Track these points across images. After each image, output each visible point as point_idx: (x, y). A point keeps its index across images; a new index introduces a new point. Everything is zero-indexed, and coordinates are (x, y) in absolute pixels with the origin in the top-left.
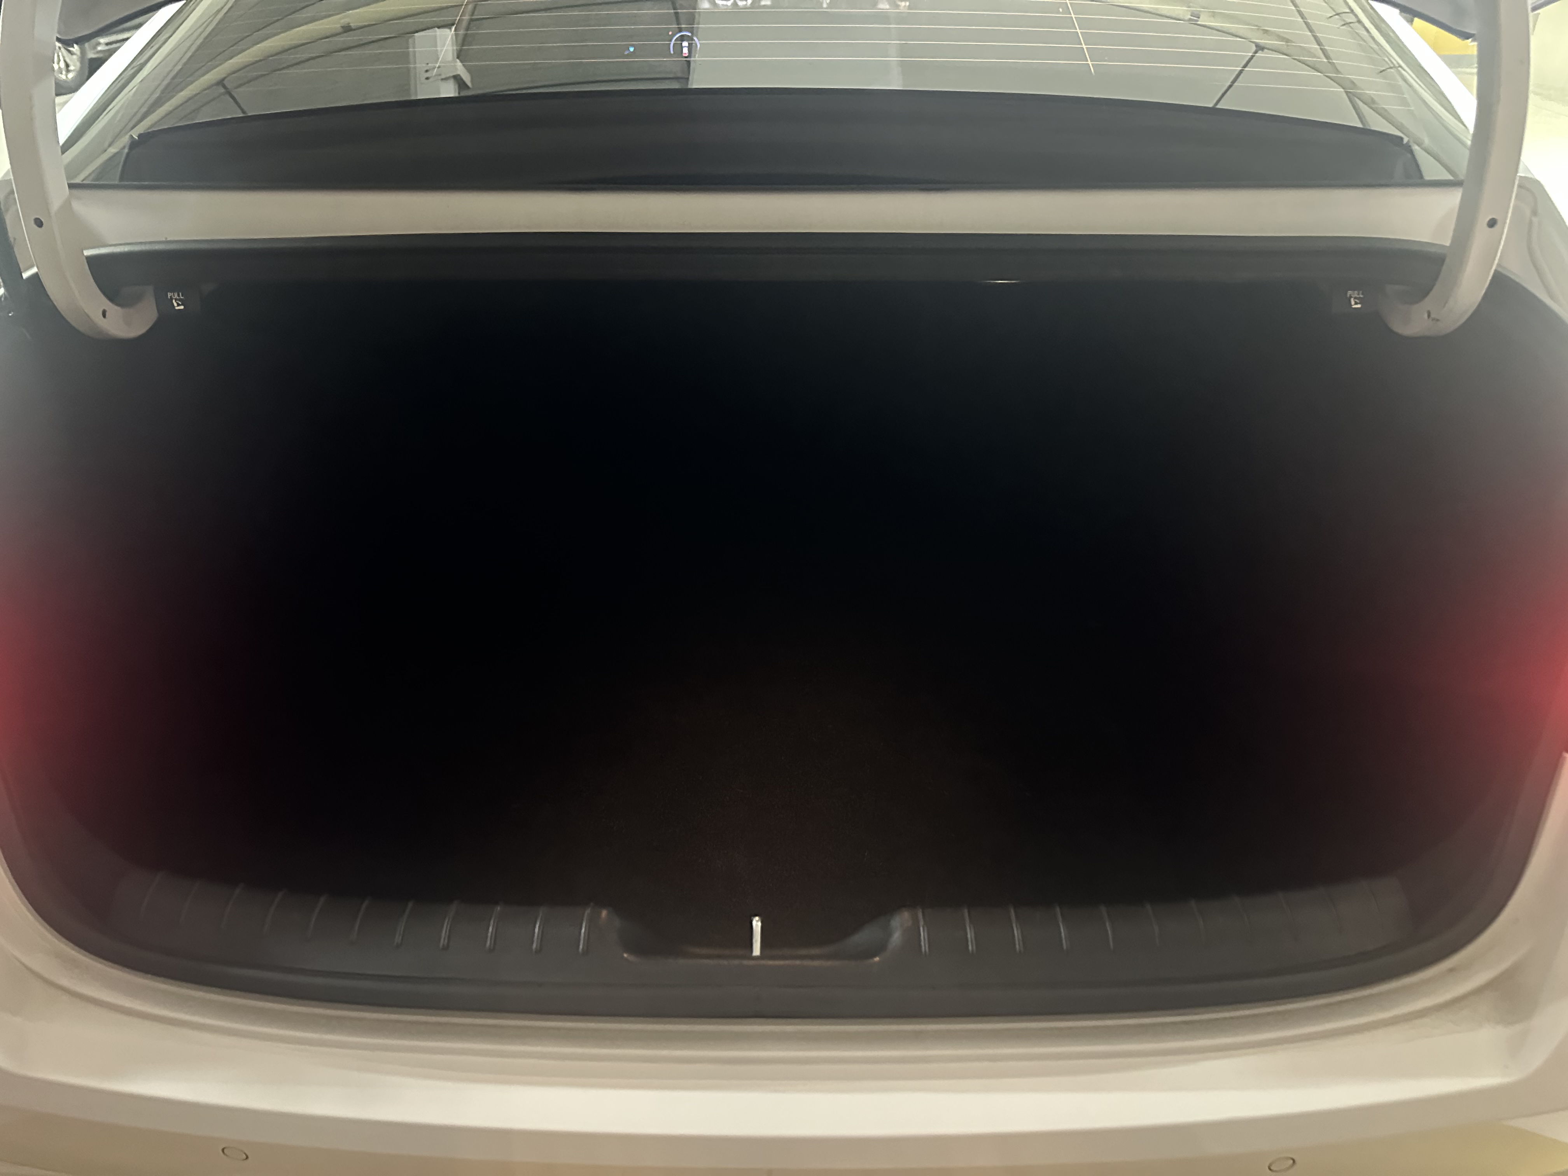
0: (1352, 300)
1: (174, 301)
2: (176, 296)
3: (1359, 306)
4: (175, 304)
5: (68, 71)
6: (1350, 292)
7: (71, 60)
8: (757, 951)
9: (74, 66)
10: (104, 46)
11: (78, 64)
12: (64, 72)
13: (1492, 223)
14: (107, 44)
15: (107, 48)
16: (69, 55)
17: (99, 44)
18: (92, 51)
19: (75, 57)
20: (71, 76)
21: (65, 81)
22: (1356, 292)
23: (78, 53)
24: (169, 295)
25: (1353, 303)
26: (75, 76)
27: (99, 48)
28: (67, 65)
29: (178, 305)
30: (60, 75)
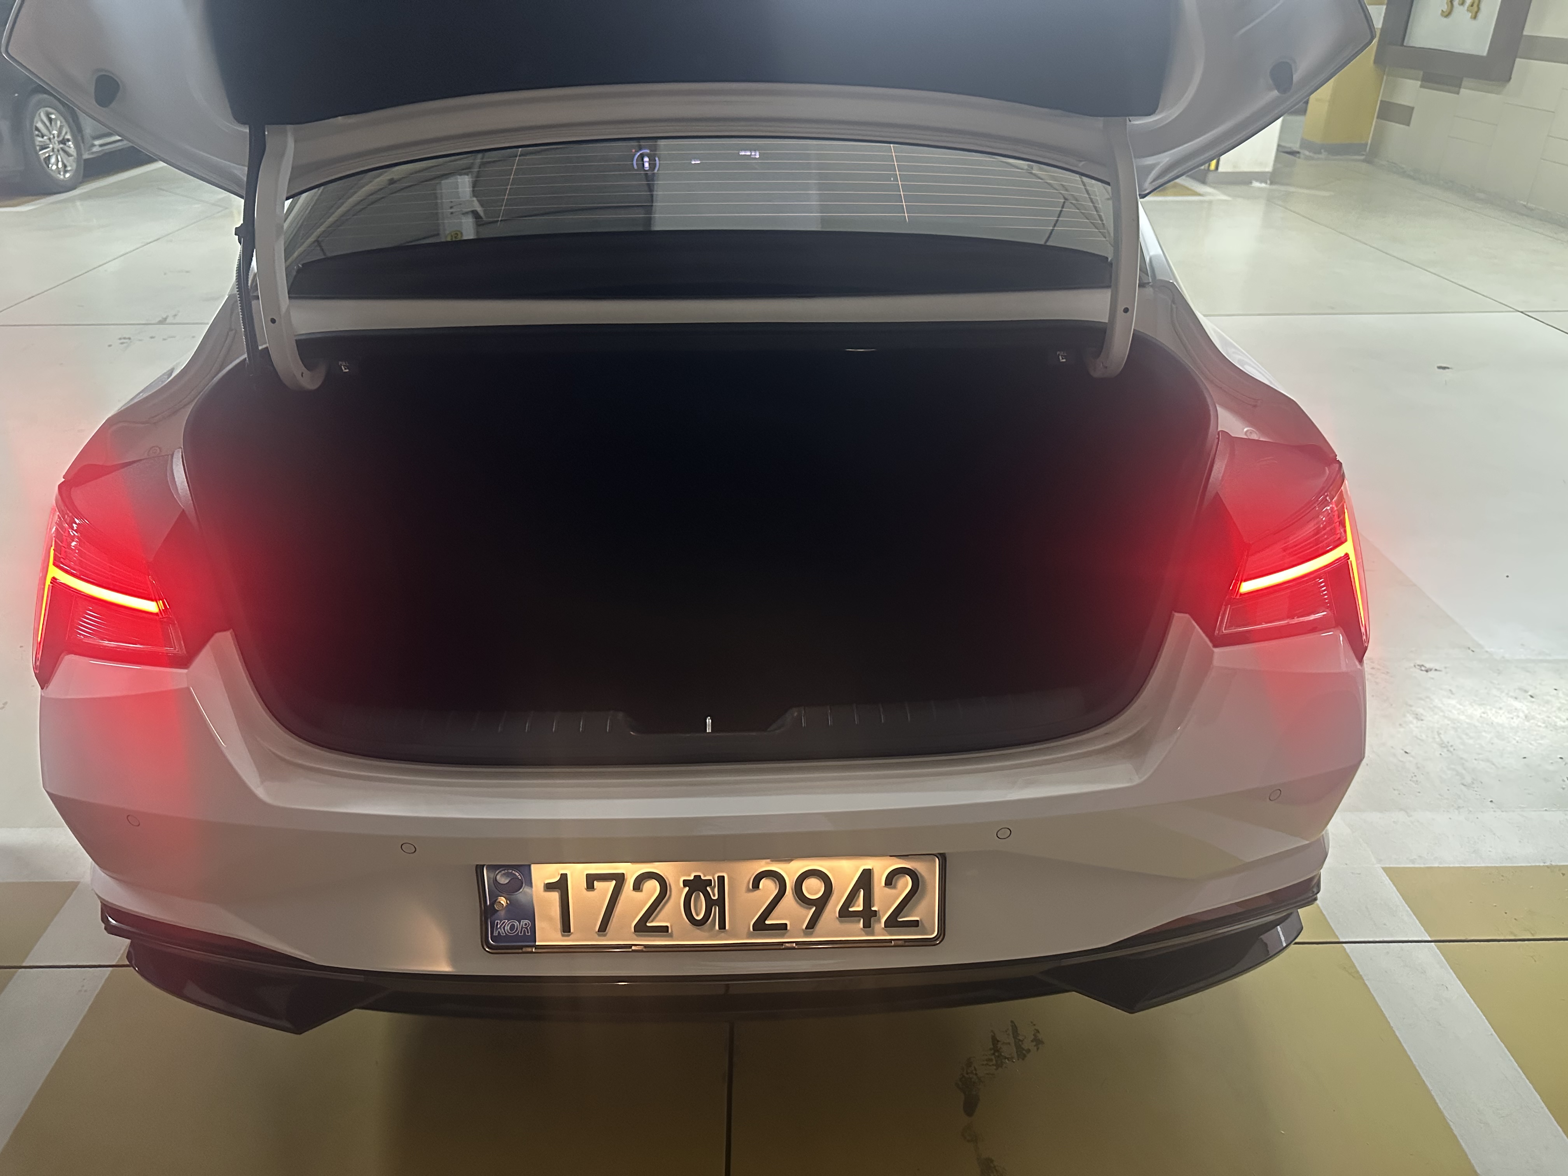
0: (1060, 357)
1: (343, 367)
2: (344, 364)
3: (1064, 360)
4: (343, 369)
5: (66, 172)
6: (1058, 353)
7: (68, 161)
8: (709, 730)
9: (71, 166)
10: (97, 147)
11: (75, 165)
12: (62, 173)
13: (1126, 310)
14: (101, 146)
15: (100, 149)
16: (66, 156)
17: (94, 145)
18: (87, 153)
19: (71, 158)
20: (68, 175)
21: (63, 180)
22: (1062, 352)
23: (75, 154)
24: (340, 363)
25: (1061, 358)
26: (73, 175)
27: (95, 149)
28: (65, 166)
29: (345, 369)
30: (59, 175)
